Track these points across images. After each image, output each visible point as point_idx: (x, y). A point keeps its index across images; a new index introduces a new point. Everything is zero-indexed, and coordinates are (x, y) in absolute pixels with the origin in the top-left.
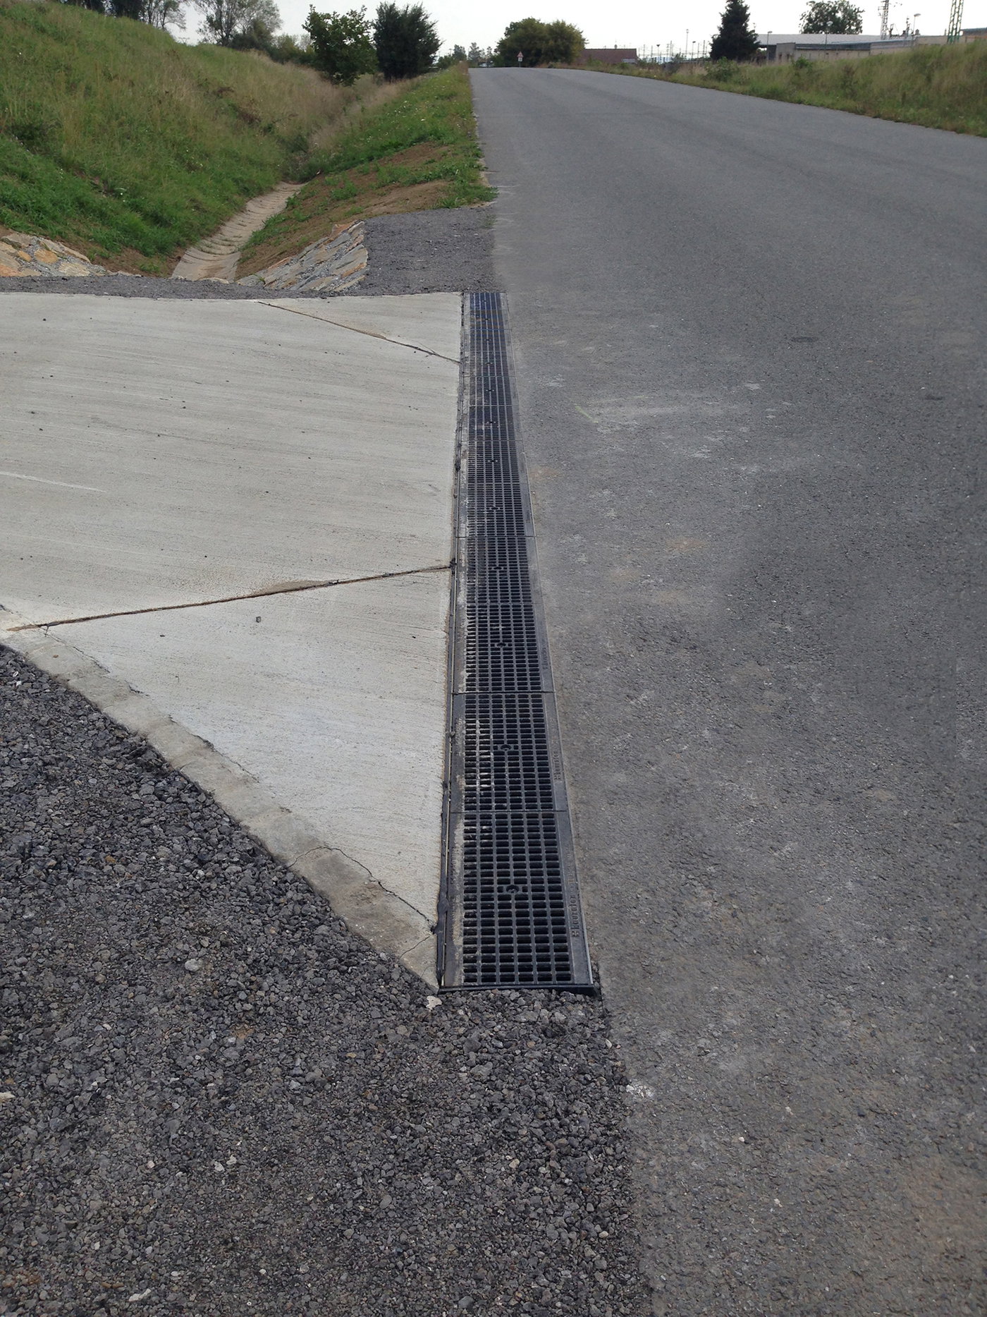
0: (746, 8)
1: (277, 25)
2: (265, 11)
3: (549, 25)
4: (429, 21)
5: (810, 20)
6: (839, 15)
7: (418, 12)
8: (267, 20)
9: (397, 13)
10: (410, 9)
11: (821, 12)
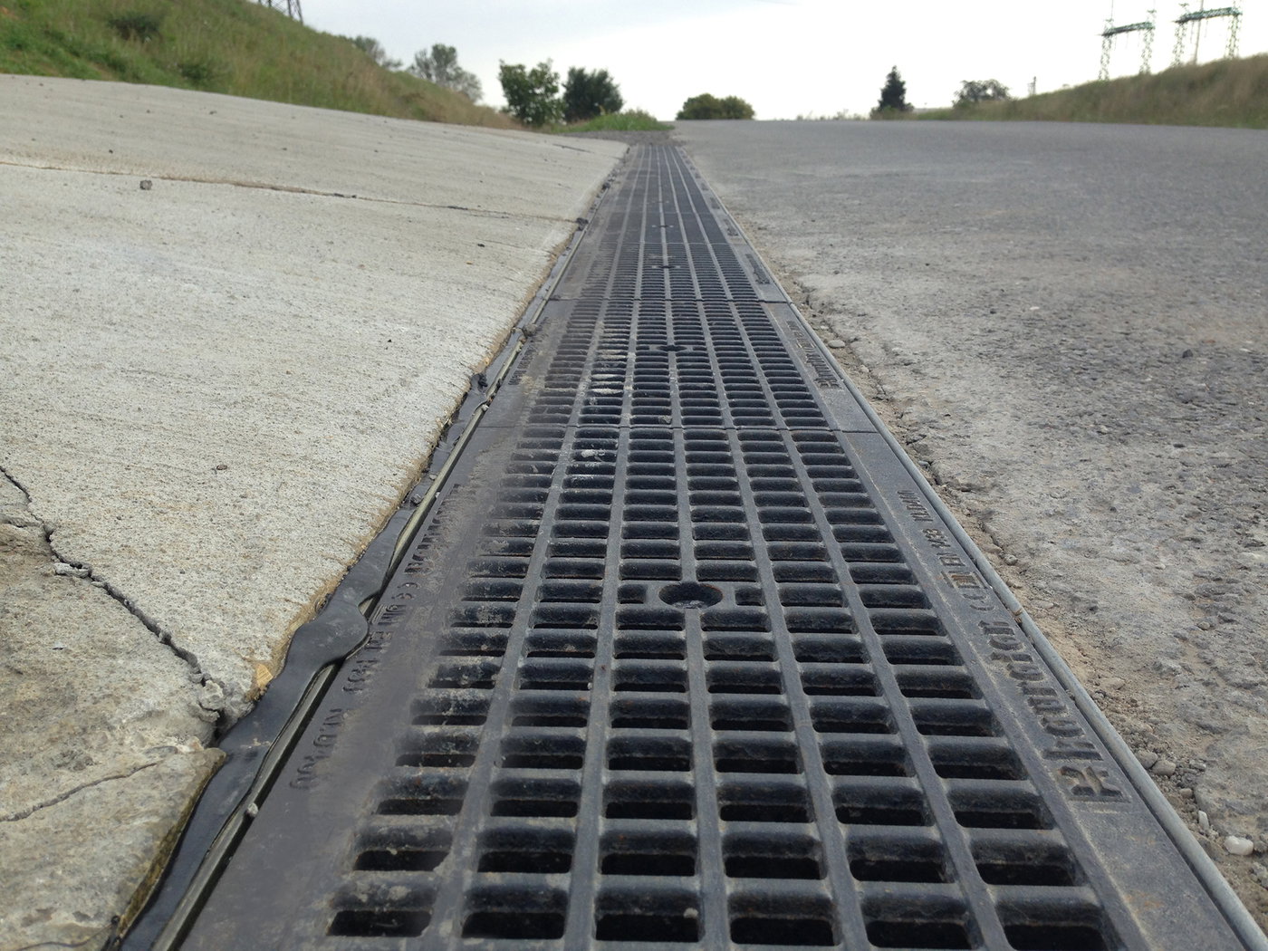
0: (903, 83)
1: (479, 96)
2: (470, 85)
3: (722, 101)
4: (614, 83)
5: (962, 96)
6: (989, 92)
7: (604, 75)
8: (471, 91)
9: (586, 76)
10: (596, 74)
11: (972, 90)
